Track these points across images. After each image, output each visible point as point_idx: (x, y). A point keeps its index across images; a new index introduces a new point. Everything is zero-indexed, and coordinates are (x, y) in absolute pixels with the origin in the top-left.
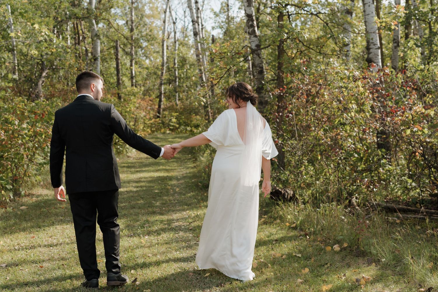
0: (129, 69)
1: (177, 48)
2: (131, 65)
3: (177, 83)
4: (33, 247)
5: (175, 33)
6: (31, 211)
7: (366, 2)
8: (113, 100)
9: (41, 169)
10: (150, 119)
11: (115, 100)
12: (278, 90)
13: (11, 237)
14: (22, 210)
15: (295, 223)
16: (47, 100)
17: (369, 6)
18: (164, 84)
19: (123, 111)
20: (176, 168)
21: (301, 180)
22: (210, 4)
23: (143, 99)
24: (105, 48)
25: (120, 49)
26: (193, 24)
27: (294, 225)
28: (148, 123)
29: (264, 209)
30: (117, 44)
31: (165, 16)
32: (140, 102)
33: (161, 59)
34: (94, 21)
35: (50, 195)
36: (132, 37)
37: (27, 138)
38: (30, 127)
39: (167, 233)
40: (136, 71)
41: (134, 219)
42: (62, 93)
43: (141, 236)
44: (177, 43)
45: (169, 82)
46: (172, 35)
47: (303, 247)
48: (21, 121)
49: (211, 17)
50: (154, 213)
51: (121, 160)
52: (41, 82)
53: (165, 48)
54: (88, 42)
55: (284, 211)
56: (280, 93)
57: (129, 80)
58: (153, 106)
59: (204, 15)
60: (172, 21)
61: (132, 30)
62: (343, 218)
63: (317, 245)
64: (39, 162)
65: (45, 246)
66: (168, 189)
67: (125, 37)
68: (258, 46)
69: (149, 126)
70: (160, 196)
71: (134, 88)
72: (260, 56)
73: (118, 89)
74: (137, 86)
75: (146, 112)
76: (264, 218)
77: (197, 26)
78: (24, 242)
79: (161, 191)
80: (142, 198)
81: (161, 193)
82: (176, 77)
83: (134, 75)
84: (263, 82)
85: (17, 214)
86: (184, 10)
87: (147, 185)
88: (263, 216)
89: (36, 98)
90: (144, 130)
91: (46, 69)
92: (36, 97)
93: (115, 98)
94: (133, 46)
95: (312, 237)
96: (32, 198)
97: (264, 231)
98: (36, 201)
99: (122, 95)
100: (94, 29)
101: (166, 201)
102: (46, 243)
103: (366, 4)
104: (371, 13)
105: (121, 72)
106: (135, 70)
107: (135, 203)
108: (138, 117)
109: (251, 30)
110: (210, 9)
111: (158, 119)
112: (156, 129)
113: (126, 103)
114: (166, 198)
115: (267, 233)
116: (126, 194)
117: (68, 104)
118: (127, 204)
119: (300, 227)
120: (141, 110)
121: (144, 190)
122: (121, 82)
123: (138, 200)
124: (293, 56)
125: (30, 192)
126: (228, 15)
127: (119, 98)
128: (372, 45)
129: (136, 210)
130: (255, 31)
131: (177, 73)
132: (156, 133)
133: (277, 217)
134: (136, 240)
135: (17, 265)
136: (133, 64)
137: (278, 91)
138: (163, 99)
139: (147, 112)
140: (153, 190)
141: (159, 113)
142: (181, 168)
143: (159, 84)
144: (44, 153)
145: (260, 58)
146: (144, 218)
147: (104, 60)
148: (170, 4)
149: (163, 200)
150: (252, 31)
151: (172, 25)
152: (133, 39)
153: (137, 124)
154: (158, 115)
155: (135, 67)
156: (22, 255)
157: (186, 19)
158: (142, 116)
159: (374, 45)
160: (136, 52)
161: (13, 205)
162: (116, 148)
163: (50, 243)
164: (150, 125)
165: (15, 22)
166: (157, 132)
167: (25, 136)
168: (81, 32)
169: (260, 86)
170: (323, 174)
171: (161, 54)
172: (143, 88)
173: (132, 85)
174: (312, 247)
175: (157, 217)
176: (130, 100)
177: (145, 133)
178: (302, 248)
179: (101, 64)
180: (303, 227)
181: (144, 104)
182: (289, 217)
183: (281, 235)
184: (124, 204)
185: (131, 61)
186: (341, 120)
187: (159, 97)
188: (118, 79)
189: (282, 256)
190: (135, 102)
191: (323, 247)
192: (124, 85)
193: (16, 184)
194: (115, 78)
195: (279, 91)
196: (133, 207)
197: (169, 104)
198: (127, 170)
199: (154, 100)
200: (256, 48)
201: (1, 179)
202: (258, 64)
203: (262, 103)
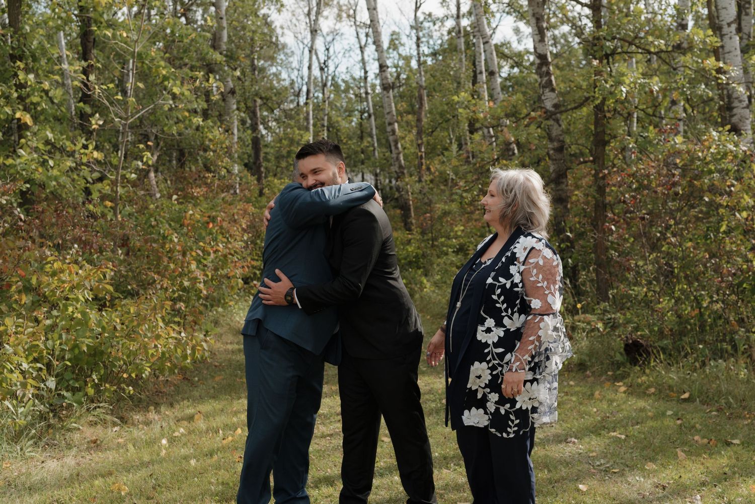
27: (686, 396)
44: (327, 103)
53: (311, 111)
72: (560, 123)
77: (388, 75)
128: (736, 101)
130: (551, 81)
145: (560, 126)
150: (546, 81)
200: (553, 109)
202: (555, 136)
203: (561, 200)
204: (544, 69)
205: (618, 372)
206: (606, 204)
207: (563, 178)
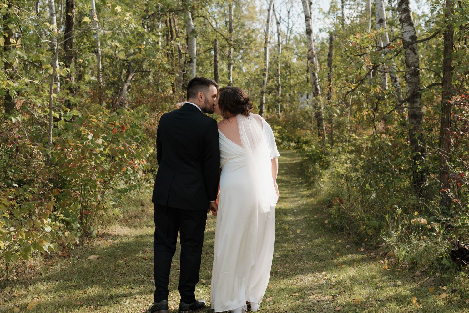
0: (226, 75)
1: (280, 52)
3: (280, 92)
5: (279, 34)
6: (102, 264)
12: (458, 97)
14: (91, 262)
16: (132, 108)
18: (266, 93)
20: (287, 195)
24: (201, 50)
26: (306, 20)
30: (216, 44)
31: (269, 15)
33: (263, 64)
34: (190, 15)
36: (231, 37)
37: (103, 159)
38: (106, 144)
40: (235, 78)
42: (151, 100)
44: (281, 45)
48: (96, 136)
49: (319, 17)
52: (126, 87)
60: (276, 21)
61: (231, 30)
64: (119, 188)
67: (224, 38)
68: (413, 38)
72: (416, 51)
82: (279, 86)
83: (232, 82)
85: (82, 268)
86: (288, 10)
88: (441, 287)
89: (120, 107)
91: (133, 71)
92: (120, 105)
96: (106, 240)
98: (111, 246)
100: (190, 25)
106: (233, 77)
125: (105, 231)
130: (409, 17)
131: (280, 81)
136: (231, 70)
137: (457, 99)
138: (264, 110)
142: (293, 196)
143: (260, 93)
145: (416, 54)
150: (405, 16)
151: (276, 25)
157: (290, 20)
167: (99, 155)
168: (174, 30)
171: (263, 58)
179: (196, 68)
185: (229, 67)
187: (260, 107)
193: (86, 220)
195: (459, 100)
197: (270, 115)
200: (410, 40)
201: (67, 215)
202: (412, 63)
203: (415, 116)
204: (404, 6)
205: (445, 276)
206: (451, 121)
207: (417, 98)
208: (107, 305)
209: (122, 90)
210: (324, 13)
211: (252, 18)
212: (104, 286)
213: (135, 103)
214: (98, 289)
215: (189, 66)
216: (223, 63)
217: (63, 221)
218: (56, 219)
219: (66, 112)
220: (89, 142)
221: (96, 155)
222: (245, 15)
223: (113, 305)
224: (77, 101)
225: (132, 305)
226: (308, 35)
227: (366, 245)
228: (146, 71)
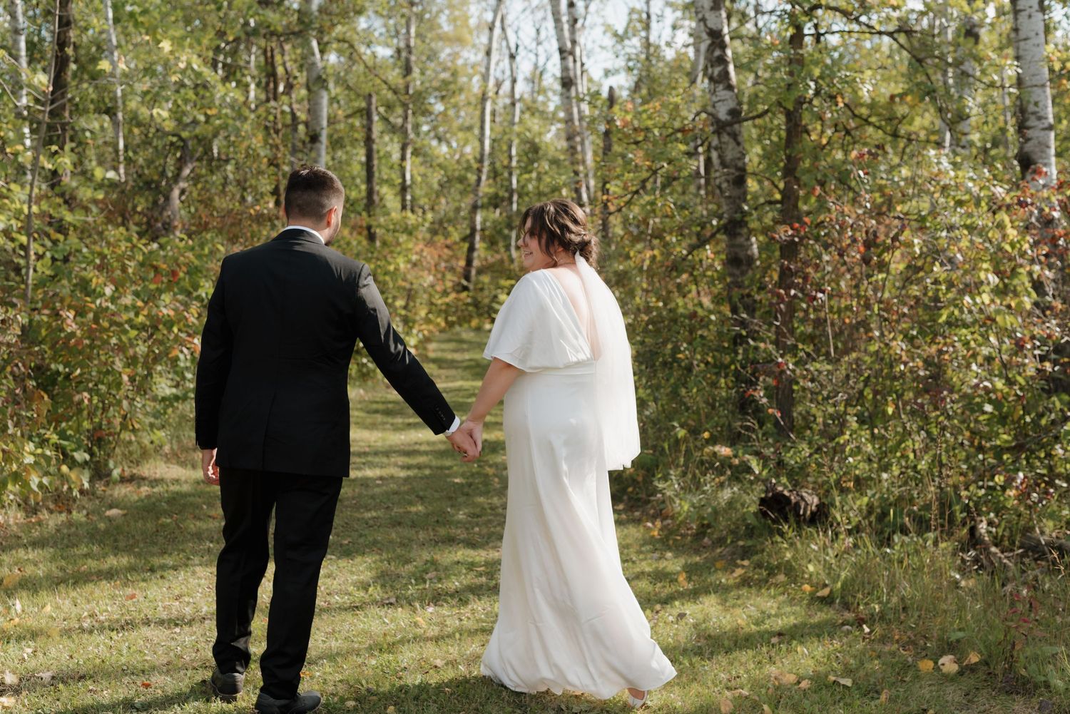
0: (396, 167)
1: (517, 119)
2: (403, 158)
3: (515, 207)
4: (128, 625)
5: (514, 81)
6: (132, 523)
7: (1021, 5)
8: (354, 243)
9: (165, 413)
10: (445, 293)
11: (359, 243)
12: (788, 228)
13: (73, 594)
14: (110, 519)
15: (825, 586)
16: (190, 237)
17: (1030, 16)
18: (483, 207)
19: (379, 271)
21: (841, 469)
22: (602, 13)
23: (430, 243)
24: (340, 112)
25: (376, 118)
26: (563, 59)
27: (826, 592)
28: (439, 302)
29: (741, 543)
30: (369, 104)
31: (490, 39)
32: (422, 251)
33: (477, 144)
34: (314, 44)
35: (186, 482)
36: (407, 87)
37: (133, 333)
38: (140, 304)
39: (485, 599)
40: (415, 172)
41: (399, 557)
42: (229, 221)
43: (417, 605)
44: (518, 106)
45: (495, 202)
46: (507, 86)
47: (855, 657)
48: (120, 290)
49: (604, 45)
50: (451, 541)
51: (370, 395)
52: (176, 192)
53: (488, 118)
54: (299, 98)
55: (796, 550)
56: (793, 236)
57: (396, 195)
58: (454, 262)
59: (586, 39)
60: (506, 52)
61: (408, 70)
62: (958, 576)
63: (893, 654)
64: (163, 394)
65: (161, 622)
66: (487, 476)
67: (390, 88)
68: (735, 113)
69: (441, 311)
70: (467, 495)
71: (409, 214)
72: (740, 139)
73: (370, 216)
74: (416, 209)
75: (435, 276)
76: (743, 566)
77: (571, 65)
78: (107, 611)
79: (471, 480)
80: (421, 498)
81: (470, 485)
82: (511, 192)
83: (408, 182)
84: (746, 208)
85: (96, 528)
86: (537, 26)
87: (434, 463)
88: (739, 562)
89: (163, 232)
90: (428, 321)
91: (191, 158)
92: (165, 229)
93: (360, 238)
94: (408, 108)
95: (878, 629)
96: (139, 487)
97: (744, 606)
98: (148, 497)
99: (378, 231)
100: (314, 64)
101: (484, 509)
102: (164, 616)
103: (1021, 11)
104: (1033, 34)
105: (376, 174)
106: (411, 171)
107: (401, 510)
108: (415, 286)
109: (717, 71)
110: (603, 25)
111: (464, 294)
112: (459, 318)
113: (386, 251)
114: (481, 499)
115: (753, 611)
116: (378, 486)
117: (241, 248)
118: (380, 513)
119: (842, 598)
120: (423, 270)
121: (427, 477)
122: (376, 198)
123: (411, 503)
124: (824, 141)
125: (135, 471)
126: (647, 39)
127: (371, 237)
128: (1033, 118)
129: (407, 532)
130: (727, 73)
131: (514, 181)
132: (457, 328)
133: (778, 567)
134: (401, 614)
135: (82, 678)
136: (408, 155)
137: (786, 231)
138: (479, 244)
139: (439, 276)
140: (448, 476)
141: (467, 278)
143: (469, 208)
144: (176, 373)
145: (738, 144)
146: (426, 556)
147: (336, 143)
148: (503, 10)
149: (475, 505)
150: (720, 72)
151: (507, 61)
152: (411, 92)
153: (411, 304)
154: (465, 283)
155: (413, 163)
156: (98, 645)
157: (540, 49)
158: (425, 285)
159: (1040, 118)
160: (417, 127)
161: (89, 506)
162: (358, 364)
163: (175, 613)
164: (444, 307)
165: (123, 43)
166: (461, 325)
167: (127, 326)
168: (280, 70)
169: (738, 216)
170: (898, 454)
171: (476, 131)
172: (429, 216)
173: (404, 207)
174: (879, 657)
175: (460, 553)
176: (398, 244)
177: (431, 327)
178: (852, 661)
179: (328, 153)
180: (850, 599)
181: (430, 255)
182: (811, 568)
183: (792, 620)
184: (374, 514)
185: (403, 149)
186: (956, 312)
187: (469, 238)
188: (370, 192)
189: (799, 683)
190: (408, 250)
191: (910, 659)
192: (384, 206)
193: (99, 448)
194: (363, 187)
195: (790, 232)
196: (396, 523)
197: (492, 256)
198: (385, 420)
199: (456, 247)
200: (728, 118)
201: (63, 435)
202: (732, 160)
203: (737, 261)
204: (717, 53)
208: (144, 580)
209: (167, 198)
210: (616, 35)
211: (459, 40)
212: (138, 555)
213: (197, 226)
214: (126, 559)
215: (311, 149)
216: (392, 140)
217: (57, 447)
218: (43, 442)
219: (55, 242)
220: (106, 301)
221: (119, 325)
222: (446, 33)
223: (155, 581)
224: (79, 221)
225: (188, 582)
226: (564, 90)
227: (630, 499)
228: (219, 159)
